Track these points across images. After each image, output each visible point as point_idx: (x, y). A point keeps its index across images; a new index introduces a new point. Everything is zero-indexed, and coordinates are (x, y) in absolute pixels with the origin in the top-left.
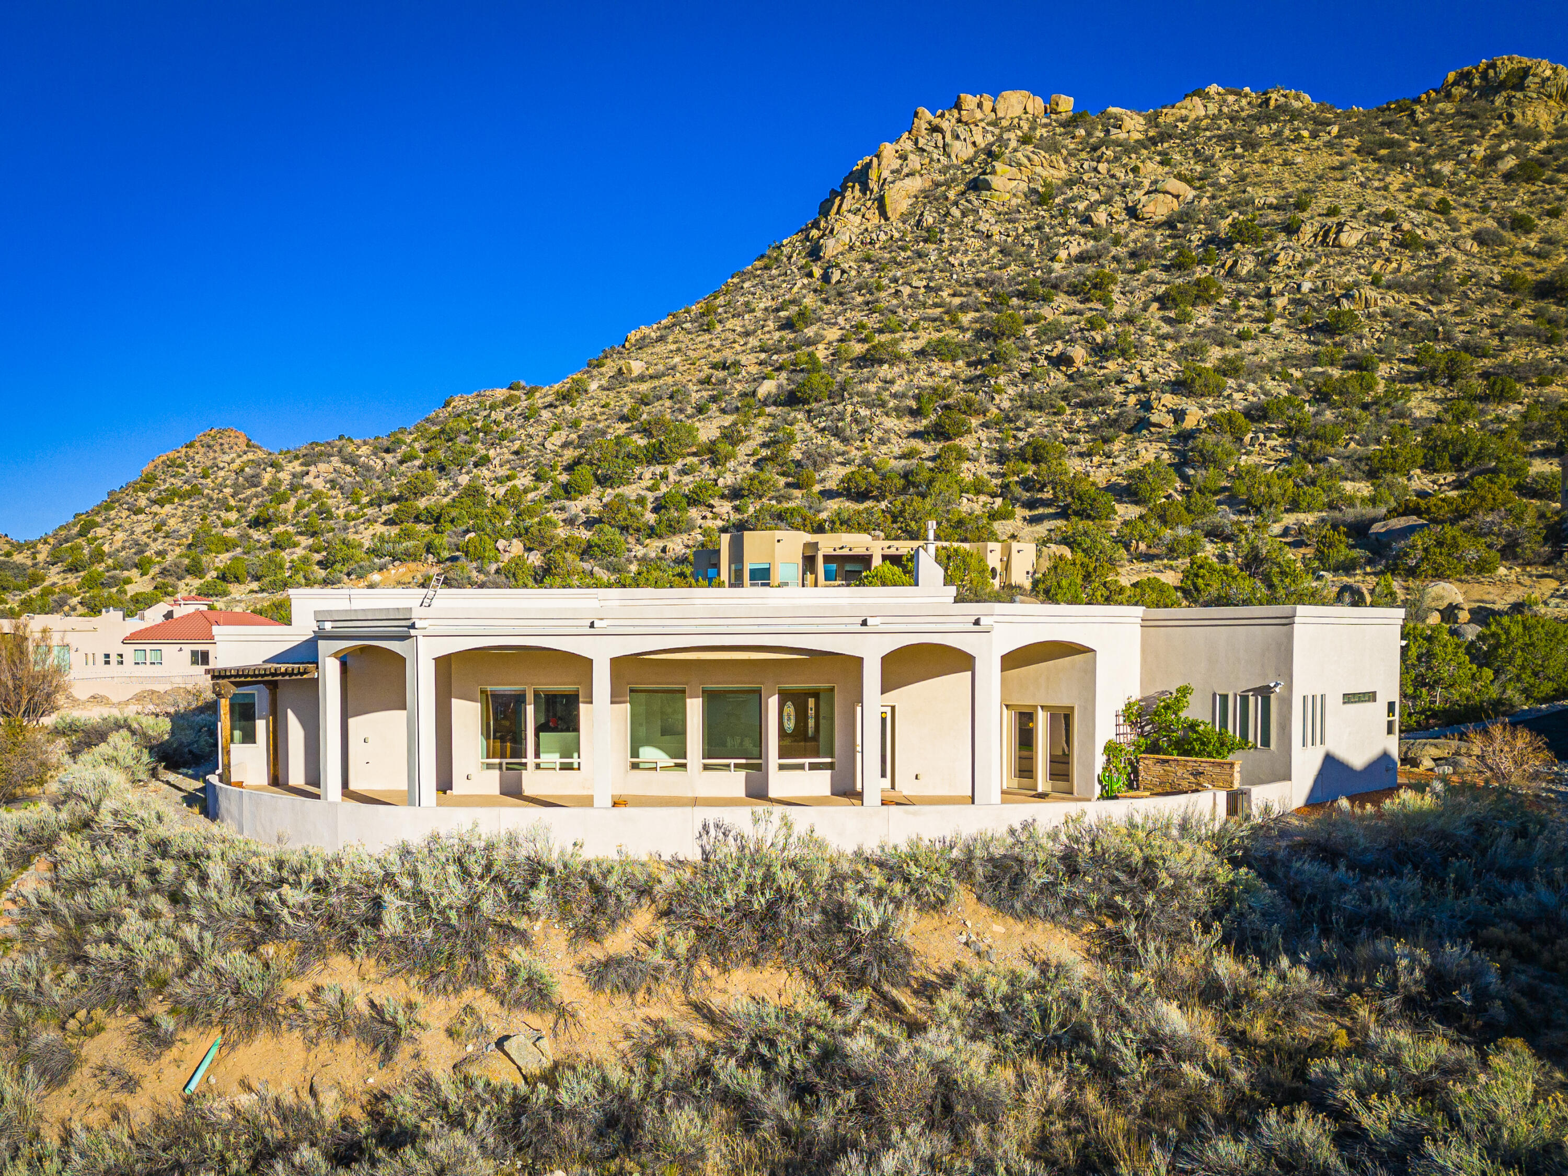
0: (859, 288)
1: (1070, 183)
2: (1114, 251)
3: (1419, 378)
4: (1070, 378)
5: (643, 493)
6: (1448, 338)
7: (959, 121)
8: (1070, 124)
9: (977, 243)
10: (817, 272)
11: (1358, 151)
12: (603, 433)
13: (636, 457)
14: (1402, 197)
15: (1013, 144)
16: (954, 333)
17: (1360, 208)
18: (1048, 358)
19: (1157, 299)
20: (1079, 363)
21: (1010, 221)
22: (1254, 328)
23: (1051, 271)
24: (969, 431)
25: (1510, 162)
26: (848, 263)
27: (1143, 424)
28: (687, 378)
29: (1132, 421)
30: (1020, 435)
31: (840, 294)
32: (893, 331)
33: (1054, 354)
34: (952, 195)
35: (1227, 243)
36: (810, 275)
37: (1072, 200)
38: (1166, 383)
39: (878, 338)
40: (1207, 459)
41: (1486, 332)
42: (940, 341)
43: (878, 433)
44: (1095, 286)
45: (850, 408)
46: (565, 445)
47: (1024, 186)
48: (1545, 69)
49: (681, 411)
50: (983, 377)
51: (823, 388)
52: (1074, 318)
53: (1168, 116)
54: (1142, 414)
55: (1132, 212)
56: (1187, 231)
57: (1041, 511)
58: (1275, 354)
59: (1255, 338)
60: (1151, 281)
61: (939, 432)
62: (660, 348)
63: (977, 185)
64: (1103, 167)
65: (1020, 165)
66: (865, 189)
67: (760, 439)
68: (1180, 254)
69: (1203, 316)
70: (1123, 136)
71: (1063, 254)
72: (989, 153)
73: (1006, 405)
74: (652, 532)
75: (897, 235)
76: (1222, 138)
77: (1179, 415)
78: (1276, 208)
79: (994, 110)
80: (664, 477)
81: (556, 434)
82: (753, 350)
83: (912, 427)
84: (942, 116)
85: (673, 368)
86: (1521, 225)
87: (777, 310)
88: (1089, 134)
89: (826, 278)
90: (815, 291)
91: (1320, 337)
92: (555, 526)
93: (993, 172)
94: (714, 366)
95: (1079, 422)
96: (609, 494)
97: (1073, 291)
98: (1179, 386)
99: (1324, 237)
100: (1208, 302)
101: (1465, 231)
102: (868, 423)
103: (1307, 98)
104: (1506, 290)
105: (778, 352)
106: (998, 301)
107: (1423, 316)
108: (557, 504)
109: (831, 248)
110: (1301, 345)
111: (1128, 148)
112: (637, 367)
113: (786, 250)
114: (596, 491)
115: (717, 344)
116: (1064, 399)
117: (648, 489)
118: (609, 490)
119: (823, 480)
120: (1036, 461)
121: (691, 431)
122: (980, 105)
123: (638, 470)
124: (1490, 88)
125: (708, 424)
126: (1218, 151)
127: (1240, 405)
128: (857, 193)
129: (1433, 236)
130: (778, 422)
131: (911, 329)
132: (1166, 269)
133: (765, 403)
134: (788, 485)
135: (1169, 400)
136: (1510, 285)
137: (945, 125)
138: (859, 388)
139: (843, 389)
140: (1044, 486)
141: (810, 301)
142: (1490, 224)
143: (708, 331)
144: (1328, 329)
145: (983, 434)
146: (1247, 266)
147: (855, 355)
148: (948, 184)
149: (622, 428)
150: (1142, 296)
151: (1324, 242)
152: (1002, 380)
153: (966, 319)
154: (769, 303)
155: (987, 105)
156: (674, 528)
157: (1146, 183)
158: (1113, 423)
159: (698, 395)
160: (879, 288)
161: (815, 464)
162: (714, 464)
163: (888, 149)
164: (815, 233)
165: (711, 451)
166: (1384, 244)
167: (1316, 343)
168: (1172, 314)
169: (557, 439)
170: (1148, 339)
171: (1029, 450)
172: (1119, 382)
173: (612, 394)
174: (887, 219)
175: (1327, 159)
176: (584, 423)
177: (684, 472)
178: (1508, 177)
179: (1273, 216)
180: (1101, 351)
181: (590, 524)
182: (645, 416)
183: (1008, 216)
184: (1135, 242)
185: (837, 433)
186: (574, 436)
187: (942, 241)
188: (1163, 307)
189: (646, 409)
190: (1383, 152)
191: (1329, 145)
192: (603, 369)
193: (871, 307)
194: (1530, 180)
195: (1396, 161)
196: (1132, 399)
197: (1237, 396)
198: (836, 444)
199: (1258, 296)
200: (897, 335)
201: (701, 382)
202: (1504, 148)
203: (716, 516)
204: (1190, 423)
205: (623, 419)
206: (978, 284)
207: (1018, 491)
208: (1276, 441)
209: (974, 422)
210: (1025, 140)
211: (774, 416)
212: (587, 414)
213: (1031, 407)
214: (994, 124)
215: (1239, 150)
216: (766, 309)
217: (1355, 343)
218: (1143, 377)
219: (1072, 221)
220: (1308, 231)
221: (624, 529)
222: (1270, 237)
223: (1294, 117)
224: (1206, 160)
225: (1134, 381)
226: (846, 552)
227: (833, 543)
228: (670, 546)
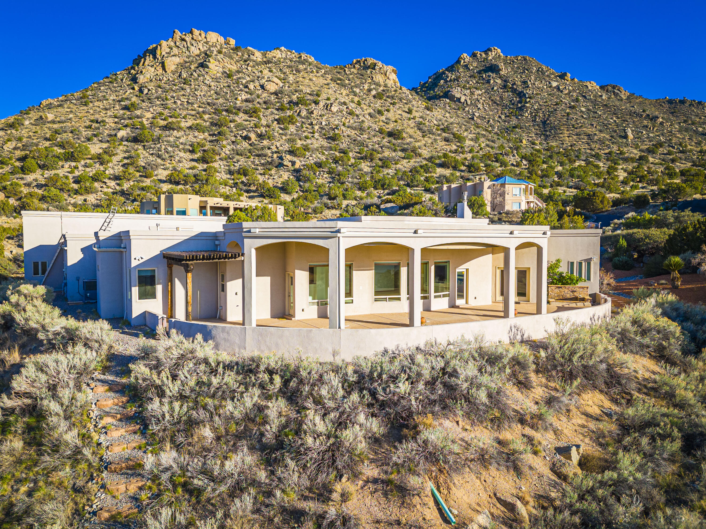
0: (158, 98)
1: (238, 72)
2: (258, 100)
3: (362, 158)
4: (250, 145)
5: (67, 174)
6: (367, 147)
7: (193, 39)
8: (236, 49)
9: (206, 88)
10: (137, 88)
11: (331, 80)
12: (37, 145)
13: (58, 157)
14: (347, 98)
15: (215, 53)
16: (202, 122)
17: (336, 99)
18: (241, 136)
19: (276, 120)
20: (253, 140)
21: (218, 82)
22: (310, 135)
23: (236, 104)
24: (215, 161)
25: (374, 92)
26: (151, 86)
27: (280, 165)
28: (81, 125)
29: (277, 164)
30: (236, 164)
31: (149, 99)
32: (176, 118)
33: (243, 135)
34: (193, 67)
35: (297, 104)
36: (133, 89)
37: (240, 78)
38: (286, 151)
39: (170, 120)
40: (308, 180)
41: (377, 146)
42: (197, 124)
43: (177, 158)
44: (254, 112)
45: (163, 147)
46: (15, 148)
47: (221, 70)
48: (380, 64)
49: (79, 139)
50: (217, 141)
51: (149, 137)
52: (248, 123)
53: (270, 55)
54: (280, 161)
55: (262, 87)
56: (282, 98)
57: (252, 194)
58: (317, 145)
59: (310, 139)
60: (272, 113)
61: (204, 160)
62: (60, 109)
63: (202, 65)
64: (249, 68)
65: (219, 61)
66: (155, 57)
67: (123, 155)
68: (282, 105)
69: (292, 129)
70: (255, 58)
71: (240, 98)
72: (206, 54)
73: (228, 152)
74: (77, 192)
75: (171, 79)
76: (289, 67)
77: (293, 163)
78: (310, 94)
79: (205, 38)
80: (76, 168)
81: (9, 143)
82: (110, 116)
83: (191, 157)
84: (185, 35)
85: (70, 119)
86: (380, 112)
87: (119, 101)
88: (243, 55)
89: (141, 91)
90: (137, 96)
91: (330, 141)
92: (20, 186)
93: (209, 62)
94: (92, 121)
95: (257, 162)
96: (47, 173)
97: (246, 112)
98: (291, 152)
99: (327, 107)
100: (293, 123)
101: (366, 112)
102: (172, 154)
103: (313, 58)
104: (380, 133)
105: (124, 119)
106: (217, 112)
107: (359, 138)
108: (17, 176)
109: (141, 79)
110: (325, 143)
111: (258, 64)
112: (50, 117)
113: (120, 77)
114: (39, 171)
115: (92, 111)
116: (250, 152)
117: (69, 172)
118: (46, 172)
119: (156, 175)
120: (245, 175)
121: (86, 148)
122: (200, 34)
123: (60, 163)
124: (366, 68)
125: (93, 146)
126: (287, 71)
127: (312, 162)
128: (152, 59)
129: (358, 113)
130: (130, 148)
131: (183, 118)
132: (277, 110)
133: (122, 140)
134: (141, 176)
135: (288, 157)
136: (381, 131)
137: (187, 39)
138: (165, 139)
139: (159, 139)
140: (250, 184)
141: (134, 99)
142: (372, 111)
143: (86, 105)
144: (333, 138)
145: (221, 163)
146: (304, 113)
147: (161, 125)
148: (191, 62)
149: (47, 144)
150: (271, 118)
151: (326, 109)
152: (225, 142)
153: (206, 117)
154: (115, 98)
155: (203, 35)
156: (88, 191)
157: (266, 77)
158: (270, 163)
159: (86, 133)
160: (166, 99)
161: (152, 168)
162: (101, 164)
163: (164, 43)
164: (132, 71)
165: (99, 158)
166: (345, 113)
167: (330, 143)
168: (282, 126)
169: (10, 146)
170: (276, 134)
171: (241, 171)
172: (269, 148)
173: (38, 127)
174: (166, 72)
175: (322, 81)
176: (24, 140)
177: (86, 166)
178: (374, 97)
179: (309, 97)
180: (261, 136)
181: (39, 186)
182: (59, 139)
183: (217, 80)
184: (265, 98)
185: (159, 156)
186: (20, 145)
187: (191, 85)
188: (278, 123)
189: (59, 136)
190: (339, 82)
191: (322, 76)
192: (30, 116)
193: (165, 107)
194: (380, 99)
195: (344, 86)
196: (275, 156)
197: (310, 158)
198: (159, 161)
199: (309, 124)
200: (178, 119)
201: (87, 127)
202: (372, 87)
203: (108, 187)
204: (297, 166)
205: (46, 139)
206: (208, 104)
207: (241, 186)
208: (326, 175)
209: (217, 157)
210: (220, 52)
211: (127, 146)
212: (25, 135)
213: (238, 154)
214: (207, 43)
215: (294, 72)
216: (114, 100)
217: (341, 144)
218: (277, 148)
219: (241, 86)
220: (321, 104)
221: (62, 190)
222: (310, 104)
223: (310, 64)
224: (284, 73)
225: (274, 149)
226: (219, 205)
227: (212, 201)
228: (88, 199)
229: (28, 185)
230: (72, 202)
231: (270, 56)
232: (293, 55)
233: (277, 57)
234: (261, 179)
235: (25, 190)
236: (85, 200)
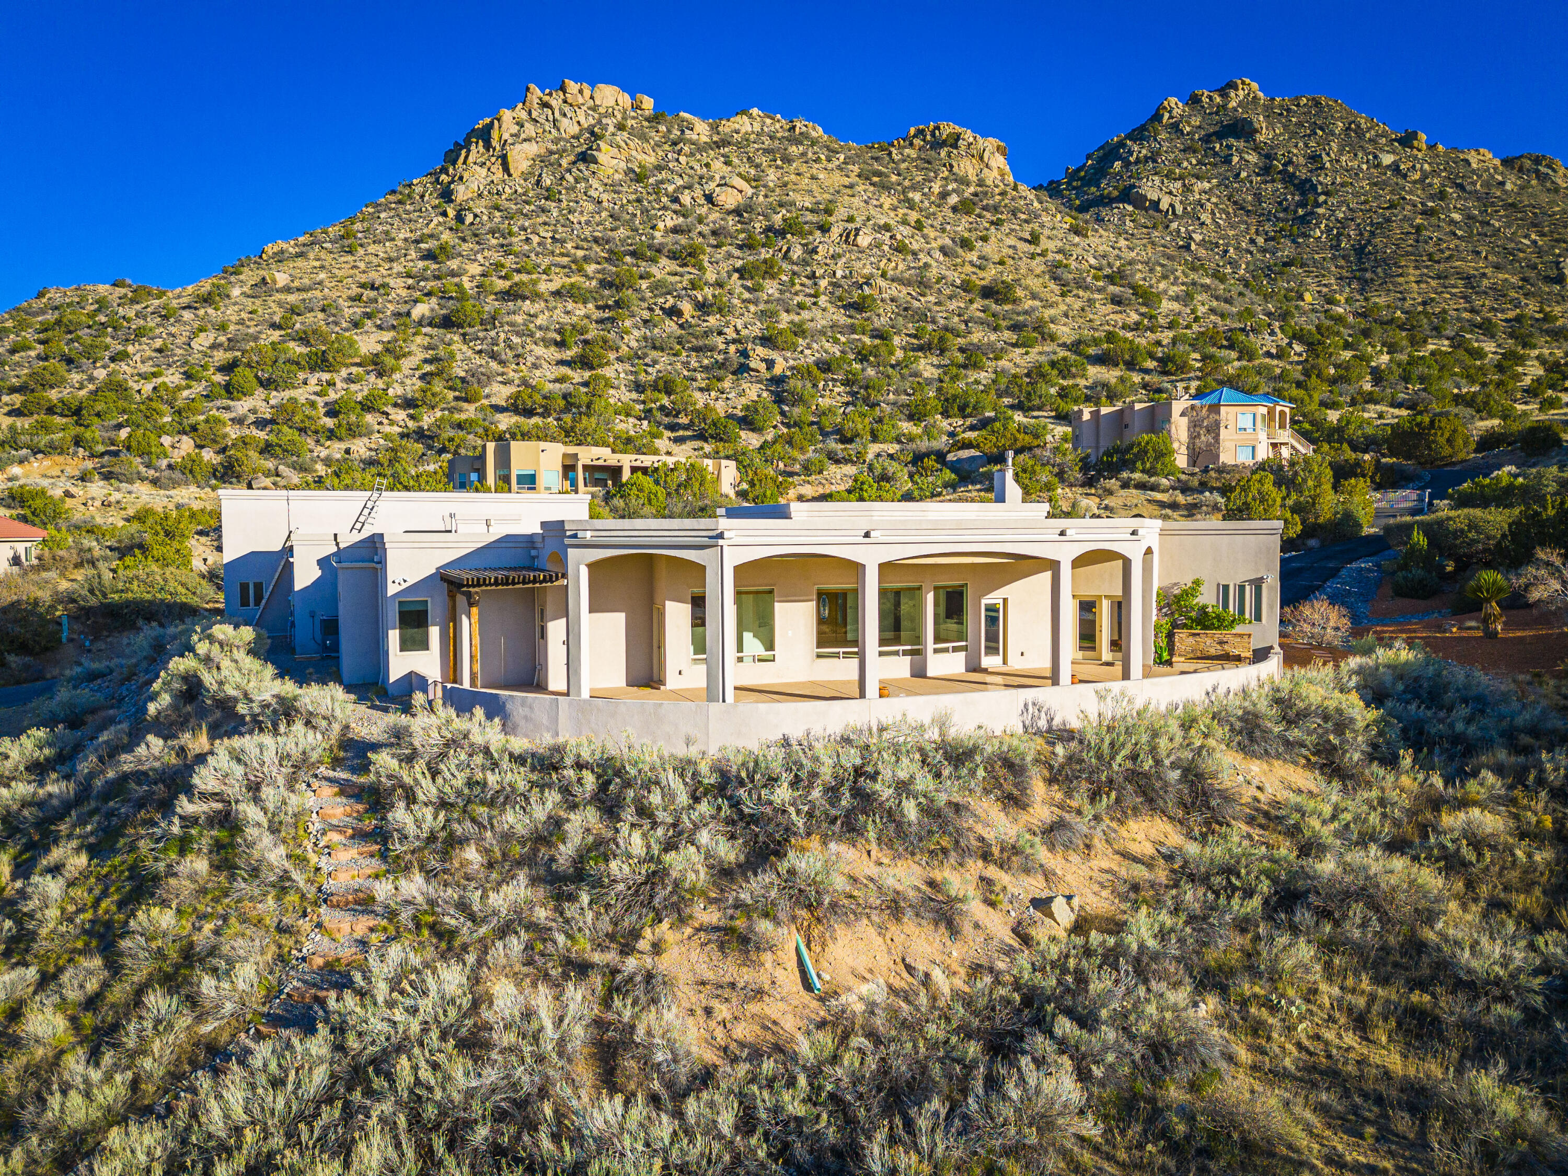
0: (493, 232)
1: (659, 168)
2: (700, 228)
3: (920, 348)
4: (681, 326)
5: (313, 397)
6: (934, 321)
7: (565, 102)
8: (655, 119)
9: (591, 207)
10: (451, 213)
11: (859, 176)
12: (256, 339)
13: (298, 363)
14: (892, 214)
15: (611, 129)
16: (582, 279)
17: (868, 219)
18: (662, 308)
19: (737, 270)
20: (687, 315)
21: (615, 192)
22: (809, 301)
23: (653, 238)
24: (607, 363)
25: (953, 199)
26: (480, 207)
27: (743, 369)
28: (340, 296)
29: (735, 366)
30: (650, 370)
31: (476, 235)
32: (529, 273)
33: (667, 306)
34: (564, 163)
35: (782, 233)
36: (444, 214)
37: (662, 182)
38: (755, 338)
39: (517, 278)
40: (799, 400)
41: (956, 319)
42: (572, 285)
43: (530, 360)
44: (690, 255)
45: (502, 335)
46: (214, 346)
47: (623, 165)
48: (969, 135)
49: (336, 323)
50: (612, 320)
51: (475, 315)
52: (677, 278)
53: (727, 127)
54: (742, 360)
55: (709, 198)
56: (751, 220)
57: (681, 433)
58: (824, 322)
59: (809, 309)
60: (729, 256)
61: (584, 362)
62: (300, 263)
63: (585, 158)
64: (683, 159)
65: (619, 147)
66: (488, 146)
67: (421, 355)
68: (750, 237)
69: (771, 288)
70: (695, 137)
71: (661, 225)
72: (592, 133)
73: (634, 344)
74: (332, 435)
75: (520, 190)
76: (767, 151)
77: (770, 364)
78: (812, 211)
79: (592, 98)
80: (331, 384)
81: (202, 335)
82: (399, 275)
83: (558, 356)
84: (550, 94)
85: (320, 283)
86: (966, 244)
87: (417, 242)
88: (669, 131)
89: (460, 218)
90: (451, 229)
91: (852, 312)
92: (224, 424)
93: (599, 149)
94: (363, 286)
95: (694, 364)
96: (276, 397)
97: (673, 256)
98: (766, 341)
99: (848, 237)
100: (773, 277)
101: (934, 245)
102: (520, 350)
103: (820, 129)
104: (965, 290)
105: (426, 279)
106: (614, 257)
107: (916, 304)
108: (219, 403)
109: (461, 193)
110: (841, 318)
111: (701, 148)
112: (282, 279)
113: (419, 189)
114: (260, 393)
115: (362, 265)
116: (679, 343)
117: (316, 393)
118: (274, 393)
119: (488, 396)
120: (669, 393)
121: (352, 344)
122: (581, 91)
123: (301, 376)
124: (937, 144)
125: (365, 337)
126: (763, 160)
127: (811, 360)
128: (482, 149)
129: (915, 246)
130: (435, 341)
131: (545, 272)
132: (740, 247)
133: (420, 323)
134: (457, 399)
135: (761, 351)
136: (966, 287)
137: (554, 103)
138: (506, 319)
139: (494, 318)
140: (679, 413)
141: (446, 236)
142: (948, 242)
143: (350, 252)
144: (859, 307)
145: (619, 367)
146: (797, 253)
147: (497, 289)
148: (561, 153)
149: (276, 335)
150: (725, 267)
151: (846, 241)
152: (628, 323)
153: (591, 268)
154: (408, 235)
155: (587, 93)
156: (354, 432)
157: (717, 177)
158: (722, 366)
159: (351, 311)
160: (511, 234)
161: (479, 382)
162: (380, 375)
163: (507, 115)
164: (443, 177)
165: (376, 364)
166: (886, 248)
167: (850, 317)
168: (749, 284)
169: (203, 341)
170: (735, 301)
171: (661, 383)
172: (720, 333)
173: (258, 302)
174: (510, 175)
175: (838, 179)
176: (232, 328)
177: (350, 380)
178: (954, 209)
179: (810, 217)
180: (703, 307)
181: (261, 424)
182: (298, 326)
183: (613, 187)
184: (714, 222)
185: (494, 356)
186: (222, 339)
187: (560, 201)
188: (742, 277)
189: (299, 319)
190: (876, 179)
191: (839, 168)
192: (242, 277)
193: (506, 250)
194: (968, 213)
195: (885, 187)
196: (732, 348)
197: (807, 352)
198: (494, 365)
199: (807, 277)
200: (534, 276)
201: (352, 299)
202: (950, 188)
203: (392, 423)
204: (778, 370)
205: (274, 326)
206: (596, 240)
207: (658, 415)
208: (840, 389)
209: (612, 356)
210: (621, 127)
211: (431, 337)
212: (234, 318)
213: (654, 348)
214: (594, 108)
215: (779, 162)
216: (406, 240)
217: (876, 319)
218: (737, 332)
219: (664, 200)
220: (836, 231)
221: (302, 430)
222: (811, 233)
223: (814, 143)
224: (757, 166)
225: (730, 333)
226: (601, 462)
227: (588, 455)
228: (353, 448)
229: (239, 421)
230: (322, 455)
231: (727, 130)
232: (778, 126)
233: (743, 131)
234: (700, 399)
235: (233, 433)
236: (347, 451)
